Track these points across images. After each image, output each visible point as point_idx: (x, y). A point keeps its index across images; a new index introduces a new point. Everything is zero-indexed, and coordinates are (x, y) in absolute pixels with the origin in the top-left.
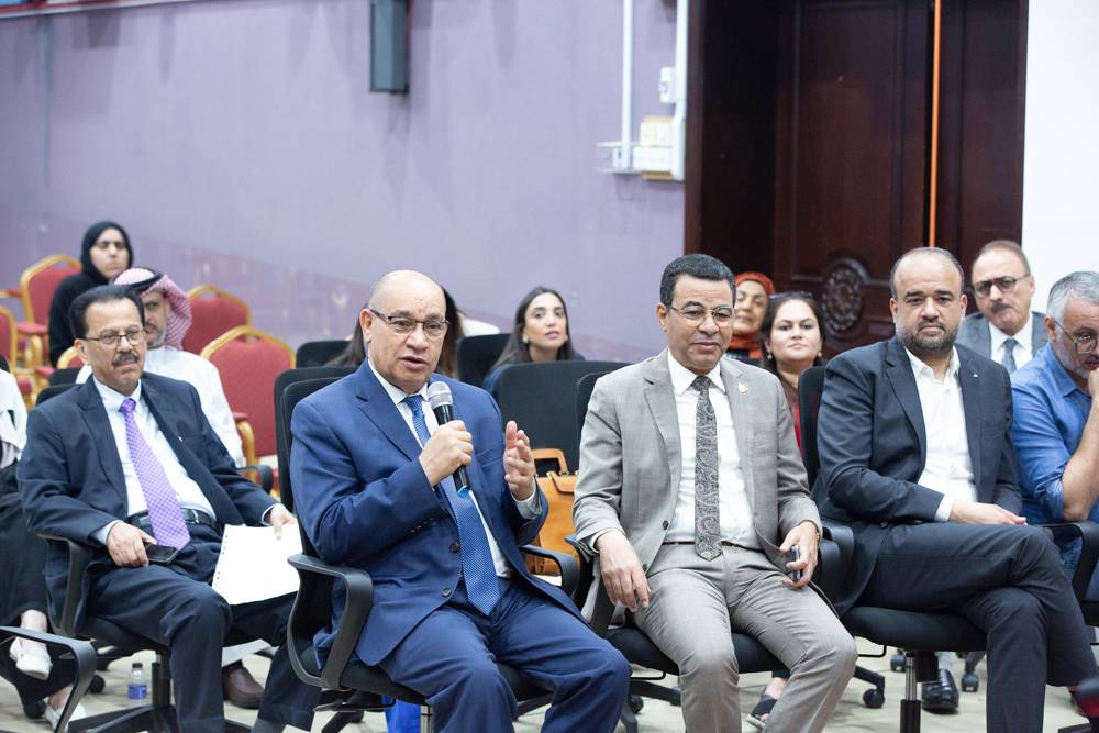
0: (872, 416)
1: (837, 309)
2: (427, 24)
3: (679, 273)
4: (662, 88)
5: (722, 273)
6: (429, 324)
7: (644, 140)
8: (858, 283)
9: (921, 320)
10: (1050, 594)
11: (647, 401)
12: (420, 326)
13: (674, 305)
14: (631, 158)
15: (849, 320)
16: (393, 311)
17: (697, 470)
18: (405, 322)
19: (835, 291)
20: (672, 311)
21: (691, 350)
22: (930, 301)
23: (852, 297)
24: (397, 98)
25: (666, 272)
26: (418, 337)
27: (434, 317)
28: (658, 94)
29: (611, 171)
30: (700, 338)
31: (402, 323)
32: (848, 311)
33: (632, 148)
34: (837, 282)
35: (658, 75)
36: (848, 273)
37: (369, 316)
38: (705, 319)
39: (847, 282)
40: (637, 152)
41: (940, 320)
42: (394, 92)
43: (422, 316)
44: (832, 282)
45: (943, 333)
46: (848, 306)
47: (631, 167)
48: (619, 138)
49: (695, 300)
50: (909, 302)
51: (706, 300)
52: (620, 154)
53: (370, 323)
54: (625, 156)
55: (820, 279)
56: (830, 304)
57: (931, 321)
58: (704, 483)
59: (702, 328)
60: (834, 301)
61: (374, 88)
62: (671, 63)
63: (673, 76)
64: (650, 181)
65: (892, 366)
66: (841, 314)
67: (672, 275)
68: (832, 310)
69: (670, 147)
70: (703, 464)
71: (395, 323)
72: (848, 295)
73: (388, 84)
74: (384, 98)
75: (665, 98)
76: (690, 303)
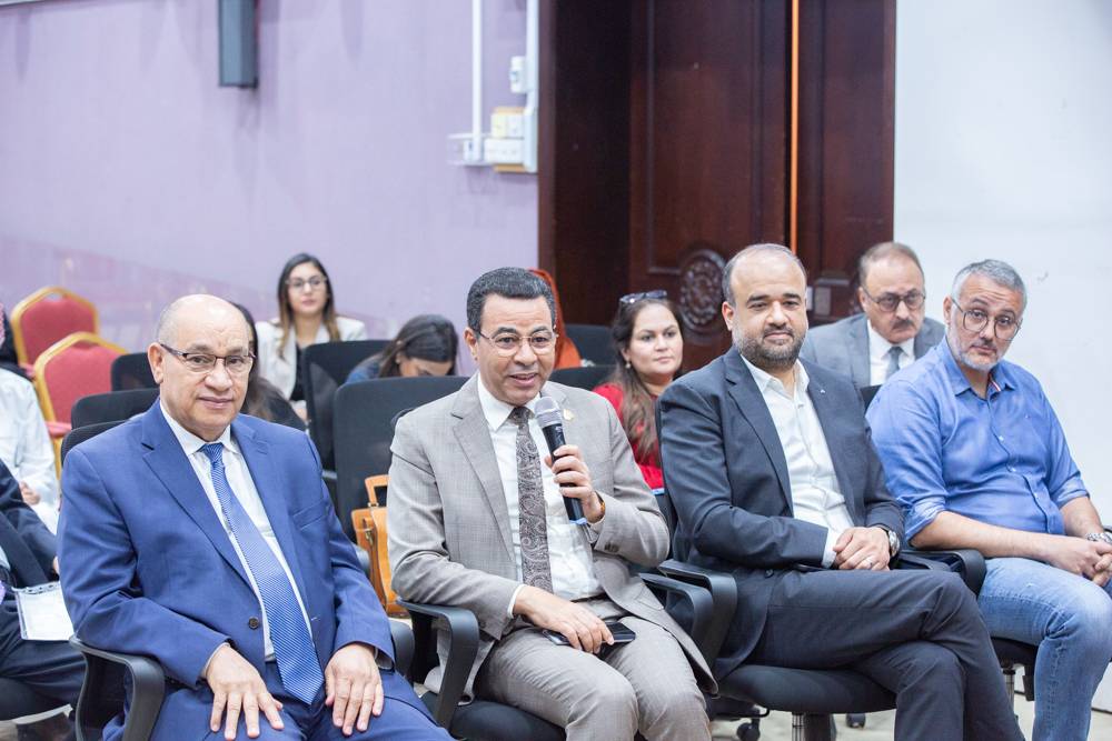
0: (723, 446)
1: (696, 302)
2: (275, 17)
3: (486, 293)
4: (513, 78)
5: (536, 289)
6: (231, 359)
7: (495, 132)
8: (717, 275)
9: (767, 327)
10: (968, 649)
11: (458, 439)
12: (220, 361)
13: (484, 332)
14: (482, 150)
15: (709, 314)
16: (189, 345)
17: (522, 520)
18: (202, 357)
19: (694, 284)
20: (481, 338)
21: (506, 384)
22: (777, 305)
23: (711, 290)
24: (247, 93)
25: (471, 292)
26: (220, 376)
27: (237, 350)
28: (508, 84)
29: (463, 163)
30: (517, 370)
31: (197, 360)
32: (708, 304)
33: (483, 139)
34: (696, 274)
35: (509, 65)
36: (707, 265)
37: (158, 351)
38: (520, 347)
39: (706, 274)
40: (489, 144)
41: (788, 326)
42: (243, 86)
43: (222, 351)
44: (690, 274)
45: (791, 340)
46: (707, 298)
47: (482, 159)
48: (469, 128)
49: (508, 326)
50: (753, 306)
51: (521, 325)
52: (471, 146)
53: (160, 360)
54: (476, 148)
55: (678, 272)
56: (689, 297)
57: (779, 328)
58: (530, 535)
59: (517, 358)
60: (693, 294)
61: (223, 84)
62: (522, 52)
63: (524, 64)
64: (503, 173)
65: (734, 384)
66: (701, 307)
67: (479, 296)
68: (691, 305)
69: (522, 138)
70: (528, 512)
71: (190, 360)
72: (708, 288)
73: (237, 78)
74: (235, 92)
75: (516, 88)
76: (502, 330)
